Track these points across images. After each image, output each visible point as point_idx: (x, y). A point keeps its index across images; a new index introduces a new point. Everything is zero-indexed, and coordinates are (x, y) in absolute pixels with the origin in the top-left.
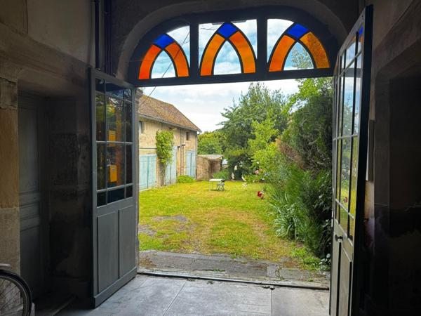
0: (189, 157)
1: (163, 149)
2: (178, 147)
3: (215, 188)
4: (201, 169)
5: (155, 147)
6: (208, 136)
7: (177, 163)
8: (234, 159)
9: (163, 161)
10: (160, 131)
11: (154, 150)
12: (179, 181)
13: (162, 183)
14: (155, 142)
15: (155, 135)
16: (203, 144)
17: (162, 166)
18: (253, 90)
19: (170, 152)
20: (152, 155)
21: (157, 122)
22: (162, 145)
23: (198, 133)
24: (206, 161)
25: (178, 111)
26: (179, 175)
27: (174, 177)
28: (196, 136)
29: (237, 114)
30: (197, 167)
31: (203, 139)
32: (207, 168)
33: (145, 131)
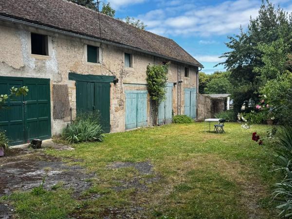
0: (187, 96)
1: (154, 85)
2: (175, 84)
3: (212, 130)
4: (202, 109)
5: (145, 82)
6: (218, 76)
7: (173, 101)
8: (240, 96)
9: (155, 98)
10: (151, 65)
11: (145, 86)
12: (175, 122)
13: (155, 123)
14: (146, 77)
15: (146, 70)
16: (213, 84)
17: (154, 104)
18: (265, 14)
19: (163, 89)
20: (142, 92)
21: (148, 55)
22: (153, 81)
23: (199, 69)
24: (208, 100)
25: (178, 46)
26: (175, 114)
27: (169, 116)
28: (197, 72)
29: (245, 42)
30: (197, 106)
31: (213, 80)
32: (209, 107)
33: (134, 65)
